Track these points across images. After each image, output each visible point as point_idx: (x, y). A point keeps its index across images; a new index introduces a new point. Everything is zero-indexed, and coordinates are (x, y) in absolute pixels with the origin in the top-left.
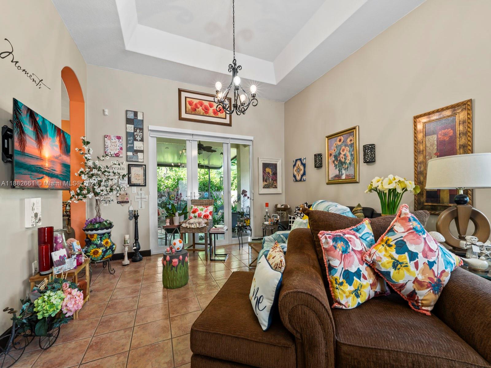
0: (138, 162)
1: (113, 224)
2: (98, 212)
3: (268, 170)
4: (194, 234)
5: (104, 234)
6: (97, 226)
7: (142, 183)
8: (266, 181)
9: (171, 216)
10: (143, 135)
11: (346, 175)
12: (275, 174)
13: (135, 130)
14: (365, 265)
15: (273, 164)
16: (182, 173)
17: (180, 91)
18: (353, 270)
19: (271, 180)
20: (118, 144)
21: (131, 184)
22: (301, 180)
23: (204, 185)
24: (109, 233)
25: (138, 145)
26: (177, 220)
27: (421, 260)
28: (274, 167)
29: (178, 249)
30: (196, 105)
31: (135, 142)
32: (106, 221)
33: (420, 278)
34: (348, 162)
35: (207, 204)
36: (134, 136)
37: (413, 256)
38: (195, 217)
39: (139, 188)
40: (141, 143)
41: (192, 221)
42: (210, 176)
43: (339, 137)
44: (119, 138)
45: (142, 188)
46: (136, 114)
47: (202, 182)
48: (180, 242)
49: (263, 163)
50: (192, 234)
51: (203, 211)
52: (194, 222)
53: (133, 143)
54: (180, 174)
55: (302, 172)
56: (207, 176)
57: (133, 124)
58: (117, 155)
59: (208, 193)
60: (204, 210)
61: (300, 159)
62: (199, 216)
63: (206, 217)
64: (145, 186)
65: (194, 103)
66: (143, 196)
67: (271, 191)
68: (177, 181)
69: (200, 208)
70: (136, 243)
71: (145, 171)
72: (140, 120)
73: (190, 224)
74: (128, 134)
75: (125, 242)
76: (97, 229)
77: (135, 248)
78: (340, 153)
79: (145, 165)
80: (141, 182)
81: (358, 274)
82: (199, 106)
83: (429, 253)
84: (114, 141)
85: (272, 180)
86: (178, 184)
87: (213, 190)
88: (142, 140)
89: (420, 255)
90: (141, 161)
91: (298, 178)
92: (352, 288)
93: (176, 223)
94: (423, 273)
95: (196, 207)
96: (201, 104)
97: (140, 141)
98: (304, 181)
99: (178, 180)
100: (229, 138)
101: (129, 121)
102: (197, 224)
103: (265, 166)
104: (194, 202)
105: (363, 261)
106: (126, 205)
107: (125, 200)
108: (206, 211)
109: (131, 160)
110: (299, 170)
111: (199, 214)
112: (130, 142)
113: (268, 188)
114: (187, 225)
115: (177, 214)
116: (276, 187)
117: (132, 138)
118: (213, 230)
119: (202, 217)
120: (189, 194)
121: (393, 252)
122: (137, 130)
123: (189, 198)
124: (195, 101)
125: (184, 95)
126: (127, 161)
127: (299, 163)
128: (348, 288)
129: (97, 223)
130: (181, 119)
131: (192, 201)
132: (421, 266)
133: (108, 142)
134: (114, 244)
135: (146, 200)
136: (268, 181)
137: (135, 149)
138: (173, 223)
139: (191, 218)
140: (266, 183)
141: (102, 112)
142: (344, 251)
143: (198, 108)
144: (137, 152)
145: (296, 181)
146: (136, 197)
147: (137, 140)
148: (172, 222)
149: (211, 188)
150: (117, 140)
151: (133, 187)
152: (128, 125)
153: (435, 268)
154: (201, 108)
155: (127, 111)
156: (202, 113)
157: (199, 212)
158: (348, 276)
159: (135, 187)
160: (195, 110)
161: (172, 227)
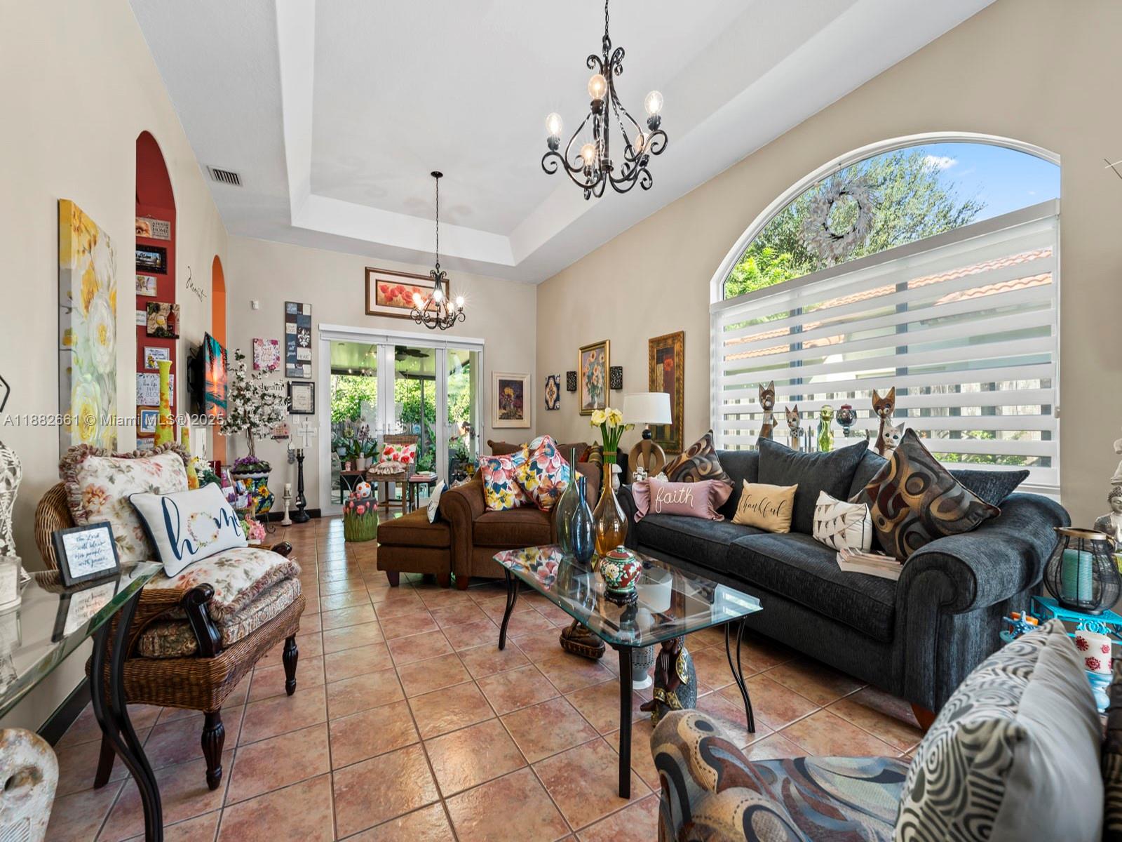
0: (302, 377)
1: (271, 467)
2: (252, 449)
3: (508, 391)
4: (387, 484)
5: (260, 479)
6: (251, 467)
7: (309, 409)
8: (505, 409)
9: (352, 456)
10: (310, 338)
11: (598, 404)
12: (520, 397)
13: (299, 332)
14: (511, 480)
15: (516, 382)
16: (369, 386)
17: (368, 271)
18: (501, 483)
19: (512, 407)
20: (274, 352)
21: (291, 411)
22: (553, 409)
23: (412, 410)
24: (266, 478)
25: (302, 353)
26: (362, 463)
27: (544, 474)
28: (518, 386)
29: (364, 494)
30: (392, 291)
31: (299, 349)
32: (262, 463)
33: (541, 486)
34: (600, 386)
35: (408, 442)
36: (298, 340)
37: (539, 471)
38: (389, 460)
39: (304, 417)
40: (308, 350)
41: (383, 465)
42: (425, 393)
43: (592, 352)
44: (275, 343)
45: (309, 416)
46: (300, 307)
47: (408, 404)
48: (367, 487)
49: (500, 381)
50: (384, 483)
51: (400, 451)
52: (386, 466)
53: (295, 350)
54: (364, 388)
55: (555, 396)
56: (419, 392)
57: (296, 322)
58: (271, 369)
59: (419, 426)
60: (402, 450)
61: (553, 377)
62: (395, 458)
63: (405, 460)
64: (313, 413)
65: (390, 290)
66: (310, 429)
67: (513, 423)
68: (357, 401)
69: (396, 447)
70: (299, 496)
71: (313, 391)
72: (306, 316)
73: (380, 468)
74: (288, 337)
75: (286, 493)
76: (251, 472)
77: (299, 503)
78: (593, 374)
79: (313, 383)
80: (307, 408)
81: (505, 486)
82: (397, 293)
83: (551, 470)
84: (267, 347)
85: (515, 406)
86: (359, 408)
87: (430, 420)
88: (309, 346)
89: (544, 471)
90: (308, 376)
91: (551, 404)
92: (499, 496)
93: (361, 468)
94: (544, 482)
95: (390, 446)
96: (401, 291)
97: (306, 347)
98: (558, 409)
99: (360, 400)
100: (445, 342)
101: (289, 318)
102: (392, 470)
103: (504, 384)
104: (388, 438)
105: (510, 477)
106: (284, 442)
107: (283, 434)
108: (405, 452)
109: (293, 375)
110: (551, 393)
111: (394, 456)
112: (290, 349)
113: (507, 419)
114: (377, 470)
115: (362, 455)
116: (521, 418)
117: (293, 343)
118: (414, 478)
119: (400, 460)
120: (380, 427)
121: (528, 470)
122: (301, 330)
123: (381, 433)
124: (391, 286)
125: (373, 276)
126: (286, 376)
127: (551, 381)
128: (496, 496)
129: (251, 464)
130: (368, 312)
131: (384, 436)
132: (543, 478)
133: (258, 349)
134: (272, 494)
135: (314, 434)
136: (508, 408)
137: (299, 358)
138: (356, 469)
139: (383, 461)
140: (504, 411)
141: (249, 304)
142: (495, 470)
143: (396, 296)
144: (301, 363)
145: (549, 409)
146: (300, 429)
147: (302, 346)
148: (354, 466)
149: (426, 416)
150: (272, 346)
151: (294, 416)
152: (288, 324)
153: (553, 479)
154: (400, 296)
155: (286, 303)
156: (402, 304)
157: (395, 453)
158: (497, 488)
159: (298, 416)
160: (392, 299)
161: (354, 473)
